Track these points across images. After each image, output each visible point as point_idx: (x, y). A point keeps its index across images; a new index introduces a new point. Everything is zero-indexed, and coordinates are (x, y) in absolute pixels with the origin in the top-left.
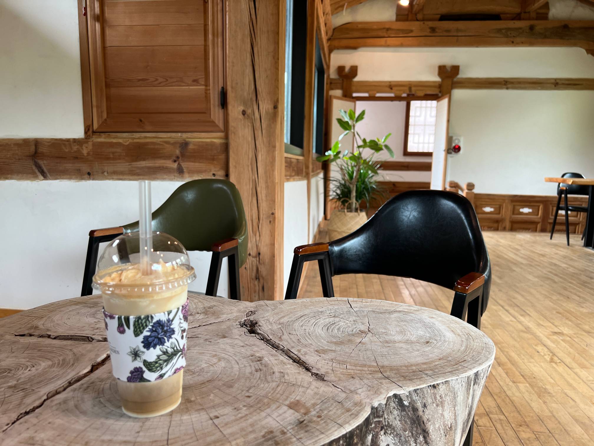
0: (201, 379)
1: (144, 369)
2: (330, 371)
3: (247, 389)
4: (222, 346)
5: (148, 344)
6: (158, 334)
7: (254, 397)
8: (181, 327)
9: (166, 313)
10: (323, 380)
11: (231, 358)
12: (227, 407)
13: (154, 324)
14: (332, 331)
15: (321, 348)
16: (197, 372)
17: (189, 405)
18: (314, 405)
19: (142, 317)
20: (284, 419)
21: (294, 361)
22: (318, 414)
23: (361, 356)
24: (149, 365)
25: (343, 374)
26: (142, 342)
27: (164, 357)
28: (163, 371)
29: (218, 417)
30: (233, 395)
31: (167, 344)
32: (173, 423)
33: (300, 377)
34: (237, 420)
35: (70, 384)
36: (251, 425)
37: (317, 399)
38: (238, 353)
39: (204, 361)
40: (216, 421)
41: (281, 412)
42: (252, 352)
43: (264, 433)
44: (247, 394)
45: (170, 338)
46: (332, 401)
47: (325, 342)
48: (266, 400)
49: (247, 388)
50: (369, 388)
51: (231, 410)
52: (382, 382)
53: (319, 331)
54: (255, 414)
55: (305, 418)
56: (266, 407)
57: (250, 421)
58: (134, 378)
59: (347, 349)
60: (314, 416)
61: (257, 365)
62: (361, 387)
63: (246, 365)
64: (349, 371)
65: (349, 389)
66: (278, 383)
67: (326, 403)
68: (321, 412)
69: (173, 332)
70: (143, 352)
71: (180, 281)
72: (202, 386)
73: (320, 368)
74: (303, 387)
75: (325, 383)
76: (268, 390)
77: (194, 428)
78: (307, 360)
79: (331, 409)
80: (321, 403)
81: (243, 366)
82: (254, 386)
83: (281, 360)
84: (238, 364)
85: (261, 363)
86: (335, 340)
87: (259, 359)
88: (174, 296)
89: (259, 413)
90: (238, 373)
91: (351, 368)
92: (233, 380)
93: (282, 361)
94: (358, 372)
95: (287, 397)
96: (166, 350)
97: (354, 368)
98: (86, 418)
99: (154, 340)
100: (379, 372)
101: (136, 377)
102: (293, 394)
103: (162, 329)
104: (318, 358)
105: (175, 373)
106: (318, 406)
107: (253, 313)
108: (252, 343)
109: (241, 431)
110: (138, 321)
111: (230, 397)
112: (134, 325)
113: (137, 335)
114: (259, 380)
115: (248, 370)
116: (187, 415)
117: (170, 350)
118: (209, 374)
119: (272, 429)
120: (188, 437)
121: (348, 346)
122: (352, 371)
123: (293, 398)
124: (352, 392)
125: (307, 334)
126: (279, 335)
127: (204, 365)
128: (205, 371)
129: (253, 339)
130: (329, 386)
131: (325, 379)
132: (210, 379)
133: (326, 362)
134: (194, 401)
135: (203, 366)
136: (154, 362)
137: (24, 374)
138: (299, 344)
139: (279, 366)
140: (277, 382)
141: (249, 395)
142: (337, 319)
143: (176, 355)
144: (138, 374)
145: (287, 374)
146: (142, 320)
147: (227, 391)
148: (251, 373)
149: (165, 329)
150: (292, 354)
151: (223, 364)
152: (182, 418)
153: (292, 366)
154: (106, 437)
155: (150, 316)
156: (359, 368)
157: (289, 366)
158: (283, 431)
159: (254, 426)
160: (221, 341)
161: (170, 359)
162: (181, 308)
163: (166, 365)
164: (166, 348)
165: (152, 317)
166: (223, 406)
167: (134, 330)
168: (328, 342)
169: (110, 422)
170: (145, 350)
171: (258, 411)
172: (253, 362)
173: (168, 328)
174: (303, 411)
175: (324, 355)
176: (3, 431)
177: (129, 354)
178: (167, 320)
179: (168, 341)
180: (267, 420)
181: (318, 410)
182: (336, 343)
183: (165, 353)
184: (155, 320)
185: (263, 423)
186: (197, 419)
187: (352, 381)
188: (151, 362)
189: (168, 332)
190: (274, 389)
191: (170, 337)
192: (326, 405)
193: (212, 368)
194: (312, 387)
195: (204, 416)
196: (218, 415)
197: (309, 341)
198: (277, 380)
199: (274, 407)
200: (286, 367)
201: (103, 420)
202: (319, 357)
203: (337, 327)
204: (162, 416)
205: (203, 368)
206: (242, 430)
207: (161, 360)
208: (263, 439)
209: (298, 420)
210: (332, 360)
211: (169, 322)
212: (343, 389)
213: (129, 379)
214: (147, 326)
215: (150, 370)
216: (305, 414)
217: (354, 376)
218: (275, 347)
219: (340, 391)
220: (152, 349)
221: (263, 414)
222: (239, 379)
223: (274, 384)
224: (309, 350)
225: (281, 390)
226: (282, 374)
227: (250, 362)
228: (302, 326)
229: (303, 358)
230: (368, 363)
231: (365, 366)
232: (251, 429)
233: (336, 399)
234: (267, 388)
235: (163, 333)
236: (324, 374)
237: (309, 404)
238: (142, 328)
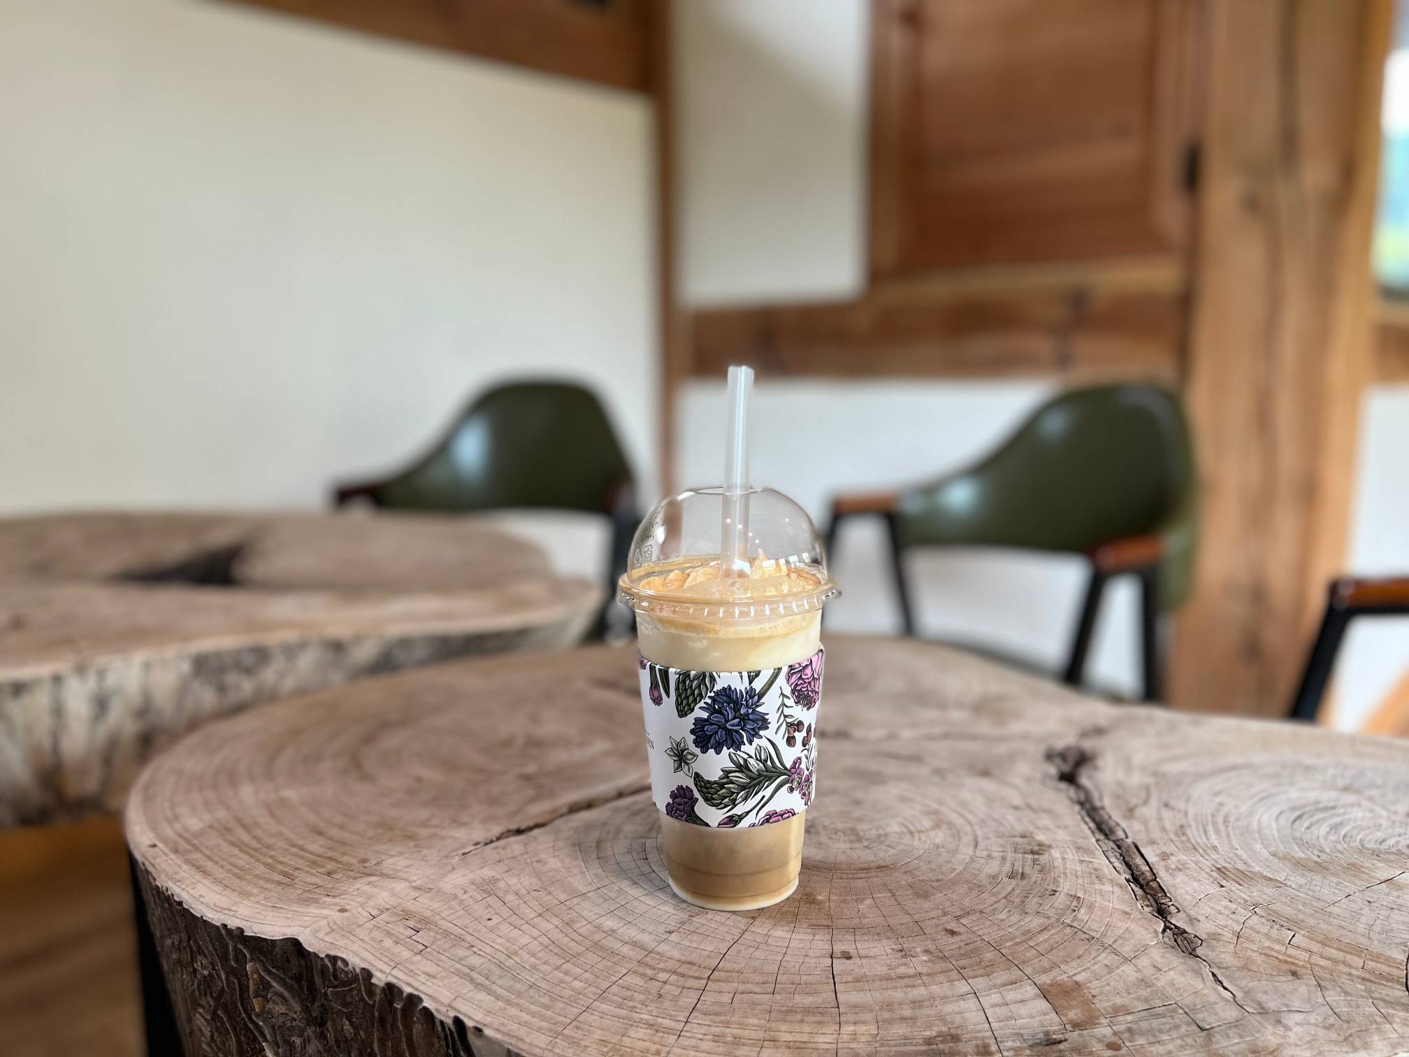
0: (866, 856)
1: (697, 794)
2: (1228, 935)
3: (958, 914)
4: (966, 795)
5: (706, 737)
6: (727, 721)
7: (963, 937)
8: (786, 716)
9: (745, 675)
10: (1193, 954)
11: (968, 829)
12: (885, 942)
13: (717, 693)
14: (1308, 828)
15: (1240, 866)
16: (868, 839)
17: (804, 908)
18: (1117, 1011)
19: (693, 673)
20: (1008, 1018)
21: (1135, 879)
22: (1115, 1039)
23: (1363, 919)
24: (707, 788)
25: (1266, 955)
26: (692, 732)
27: (741, 778)
28: (739, 810)
29: (849, 958)
30: (916, 917)
31: (748, 748)
32: (747, 936)
33: (1121, 925)
34: (889, 978)
36: (914, 1002)
37: (1138, 999)
38: (995, 820)
39: (899, 819)
40: (839, 965)
41: (1011, 995)
42: (1031, 828)
43: (934, 1034)
44: (952, 926)
45: (754, 736)
46: (1180, 1017)
47: (1265, 852)
48: (989, 955)
49: (962, 910)
50: (1332, 1020)
51: (889, 951)
52: (1393, 1016)
53: (1266, 818)
54: (941, 978)
55: (1067, 1036)
56: (981, 972)
57: (919, 992)
58: (677, 809)
59: (1325, 888)
60: (1099, 1041)
61: (1023, 862)
62: (1306, 1007)
63: (995, 854)
64: (1291, 951)
65: (1260, 1003)
66: (1047, 922)
67: (1159, 1016)
68: (1127, 1035)
69: (763, 723)
70: (694, 755)
72: (859, 876)
73: (1202, 918)
74: (1115, 952)
75: (1192, 962)
76: (1010, 930)
77: (784, 963)
78: (1174, 886)
79: (1165, 1037)
80: (1143, 1014)
81: (985, 854)
82: (981, 912)
83: (1096, 866)
84: (976, 846)
85: (1034, 861)
86: (1301, 855)
87: (1036, 848)
88: (770, 638)
89: (951, 981)
90: (961, 868)
91: (1303, 945)
92: (938, 880)
93: (1096, 869)
94: (1323, 962)
95: (1054, 965)
96: (745, 760)
97: (1316, 947)
99: (716, 733)
100: (1398, 982)
101: (681, 807)
102: (1074, 964)
103: (736, 710)
104: (1214, 890)
105: (767, 821)
106: (1129, 1018)
107: (1099, 731)
108: (1046, 805)
109: (881, 1009)
110: (684, 681)
111: (907, 919)
112: (677, 689)
113: (682, 713)
114: (1004, 901)
115: (992, 868)
116: (787, 928)
117: (754, 765)
118: (891, 852)
119: (959, 1032)
120: (759, 979)
121: (1335, 880)
122: (1305, 956)
123: (1071, 972)
124: (1263, 1011)
125: (1220, 820)
126: (1134, 801)
127: (894, 828)
128: (887, 843)
129: (1060, 800)
130: (1198, 973)
131: (1199, 951)
132: (888, 863)
133: (1233, 906)
134: (821, 902)
135: (889, 829)
136: (715, 782)
138: (1175, 839)
139: (1080, 881)
140: (1049, 918)
141: (955, 930)
142: (1350, 798)
143: (771, 779)
144: (686, 803)
145: (1091, 907)
146: (692, 681)
147: (909, 904)
148: (994, 877)
149: (743, 711)
150: (1139, 860)
151: (939, 837)
152: (773, 932)
153: (1117, 890)
155: (708, 674)
156: (1334, 953)
157: (1107, 887)
158: (986, 1046)
159: (920, 1007)
160: (971, 782)
161: (755, 786)
162: (785, 670)
163: (746, 799)
164: (745, 756)
165: (713, 679)
166: (878, 934)
167: (677, 699)
168: (1274, 855)
170: (697, 751)
171: (954, 974)
172: (1016, 851)
173: (750, 711)
174: (1073, 1014)
175: (1234, 887)
176: (464, 854)
177: (668, 752)
178: (747, 693)
179: (751, 742)
180: (962, 1003)
181: (1122, 1028)
182: (1298, 864)
183: (743, 768)
184: (717, 687)
185: (949, 1008)
186: (801, 946)
187: (1286, 983)
188: (709, 782)
189: (749, 719)
190: (1029, 935)
191: (754, 734)
192: (1155, 1023)
193: (907, 840)
194: (1143, 962)
195: (821, 943)
196: (853, 952)
197: (1213, 836)
198: (1051, 913)
199: (1001, 977)
200: (1098, 887)
202: (1216, 885)
203: (1336, 820)
205: (886, 835)
206: (888, 1006)
207: (732, 782)
208: (924, 1048)
209: (1047, 1033)
210: (1256, 905)
211: (751, 697)
212: (1239, 995)
213: (669, 808)
214: (701, 697)
215: (707, 800)
216: (1076, 1025)
217: (1301, 971)
218: (1103, 829)
219: (1227, 1000)
220: (711, 751)
221: (962, 987)
222: (954, 882)
223: (1037, 922)
224: (1196, 863)
225: (1046, 941)
226: (1075, 903)
227: (1010, 849)
228: (1217, 794)
229: (1164, 878)
230: (1376, 947)
231: (1358, 951)
232: (907, 1012)
233: (1199, 1017)
234: (1010, 926)
235: (738, 720)
236: (1204, 937)
237: (1105, 1004)
238: (691, 699)
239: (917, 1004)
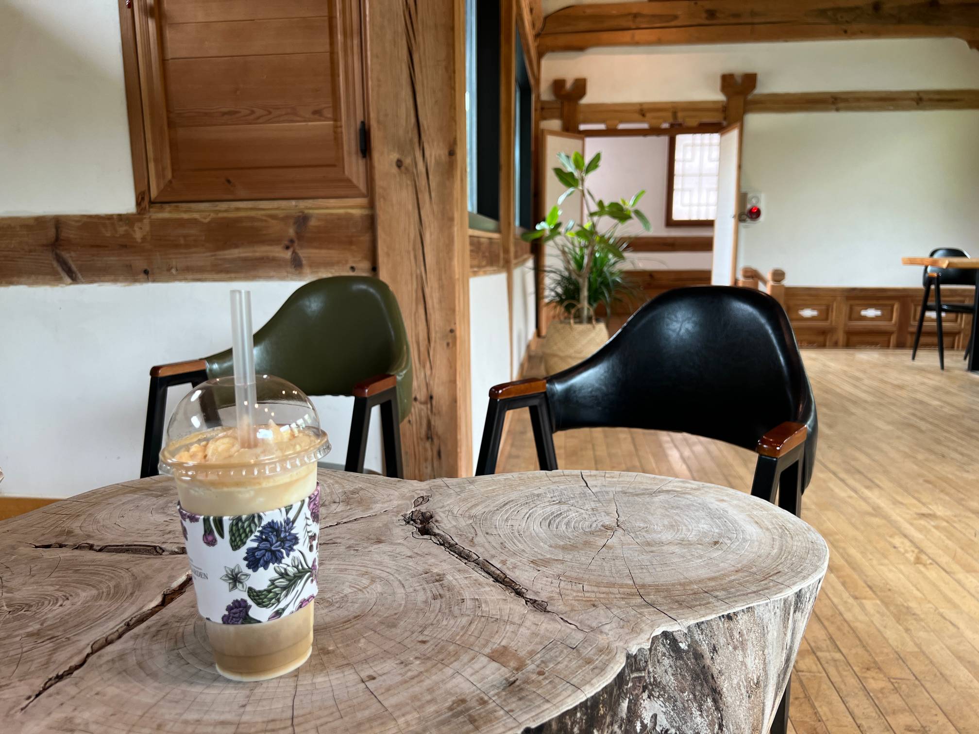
0: (343, 613)
1: (250, 602)
2: (556, 596)
3: (420, 630)
4: (376, 557)
5: (254, 561)
6: (271, 545)
7: (431, 642)
8: (308, 532)
9: (283, 510)
10: (545, 611)
11: (391, 577)
12: (389, 661)
13: (264, 528)
14: (557, 528)
15: (540, 557)
16: (337, 602)
17: (325, 658)
18: (532, 653)
19: (244, 517)
20: (483, 679)
21: (496, 580)
22: (538, 669)
23: (606, 568)
24: (258, 596)
25: (578, 600)
26: (245, 559)
27: (283, 582)
28: (282, 605)
29: (374, 678)
30: (398, 640)
31: (287, 560)
32: (299, 689)
33: (507, 607)
34: (406, 682)
35: (129, 627)
36: (428, 690)
37: (537, 644)
38: (404, 568)
39: (347, 584)
40: (371, 685)
41: (477, 666)
42: (427, 567)
43: (451, 703)
44: (421, 638)
45: (290, 551)
46: (561, 647)
47: (546, 546)
48: (452, 648)
49: (421, 627)
50: (622, 623)
51: (395, 666)
52: (643, 612)
53: (536, 528)
54: (434, 670)
55: (517, 676)
56: (453, 659)
57: (427, 683)
58: (233, 617)
59: (583, 557)
60: (533, 673)
61: (435, 588)
62: (608, 621)
63: (418, 588)
64: (587, 595)
65: (589, 626)
66: (470, 618)
67: (551, 649)
68: (543, 665)
69: (295, 540)
70: (247, 575)
71: (304, 457)
72: (346, 626)
73: (540, 591)
74: (513, 623)
75: (548, 615)
76: (454, 629)
77: (336, 697)
78: (517, 577)
79: (560, 659)
80: (544, 650)
81: (411, 590)
82: (432, 624)
83: (475, 578)
84: (404, 587)
85: (441, 585)
86: (562, 543)
87: (438, 578)
88: (297, 480)
89: (441, 670)
90: (403, 602)
91: (590, 590)
92: (396, 614)
93: (475, 580)
94: (602, 596)
95: (487, 642)
96: (285, 570)
97: (595, 589)
98: (156, 684)
99: (264, 555)
100: (637, 595)
101: (237, 615)
102: (496, 636)
103: (278, 536)
104: (536, 573)
105: (300, 607)
106: (539, 655)
107: (424, 499)
108: (426, 551)
109: (413, 701)
110: (237, 524)
111: (392, 644)
112: (231, 531)
113: (235, 547)
114: (440, 614)
115: (421, 597)
116: (322, 675)
117: (291, 571)
118: (356, 606)
119: (463, 697)
120: (326, 712)
121: (583, 552)
122: (593, 595)
123: (498, 642)
124: (593, 630)
125: (517, 534)
126: (470, 536)
127: (347, 591)
128: (350, 601)
129: (427, 544)
130: (554, 620)
131: (549, 608)
132: (359, 613)
133: (550, 580)
134: (333, 651)
135: (345, 592)
136: (265, 590)
137: (53, 613)
138: (503, 551)
139: (472, 589)
140: (469, 616)
141: (424, 640)
142: (564, 507)
143: (301, 577)
144: (241, 611)
145: (486, 602)
146: (243, 523)
147: (388, 633)
148: (426, 602)
149: (282, 535)
150: (493, 569)
151: (378, 587)
152: (315, 680)
153: (492, 588)
154: (192, 716)
155: (256, 515)
156: (604, 589)
157: (487, 589)
158: (482, 699)
159: (433, 691)
160: (374, 548)
161: (292, 585)
162: (307, 500)
163: (286, 596)
164: (285, 566)
165: (260, 518)
166: (382, 658)
167: (231, 539)
168: (551, 546)
169: (195, 689)
170: (250, 571)
171: (440, 666)
172: (428, 583)
173: (287, 534)
174: (513, 664)
175: (544, 569)
176: (22, 709)
177: (224, 578)
178: (285, 522)
179: (288, 555)
180: (454, 680)
181: (538, 662)
182: (564, 548)
183: (283, 575)
184: (264, 523)
185: (449, 685)
186: (339, 682)
187: (593, 612)
188: (260, 591)
189: (287, 540)
190: (465, 628)
191: (291, 549)
192: (552, 653)
193: (360, 595)
194: (528, 623)
195: (350, 676)
196: (374, 674)
197: (519, 545)
198: (468, 612)
199: (465, 658)
200: (483, 590)
201: (184, 687)
202: (536, 571)
203: (566, 520)
204: (281, 677)
205: (346, 595)
206: (414, 698)
207: (277, 587)
208: (450, 713)
209: (506, 679)
210: (559, 576)
211: (288, 524)
212: (578, 625)
213: (225, 619)
214: (251, 532)
215: (259, 604)
216: (517, 669)
217: (596, 603)
218: (464, 556)
219: (574, 630)
220: (261, 569)
221: (449, 671)
222: (405, 612)
223: (464, 621)
224: (520, 561)
225: (475, 629)
226: (477, 603)
227: (424, 583)
228: (507, 520)
229: (511, 575)
230: (619, 581)
231: (613, 585)
232: (429, 697)
233: (568, 642)
234: (453, 627)
235: (279, 543)
236: (546, 600)
237: (524, 653)
238: (243, 536)
239: (430, 690)
